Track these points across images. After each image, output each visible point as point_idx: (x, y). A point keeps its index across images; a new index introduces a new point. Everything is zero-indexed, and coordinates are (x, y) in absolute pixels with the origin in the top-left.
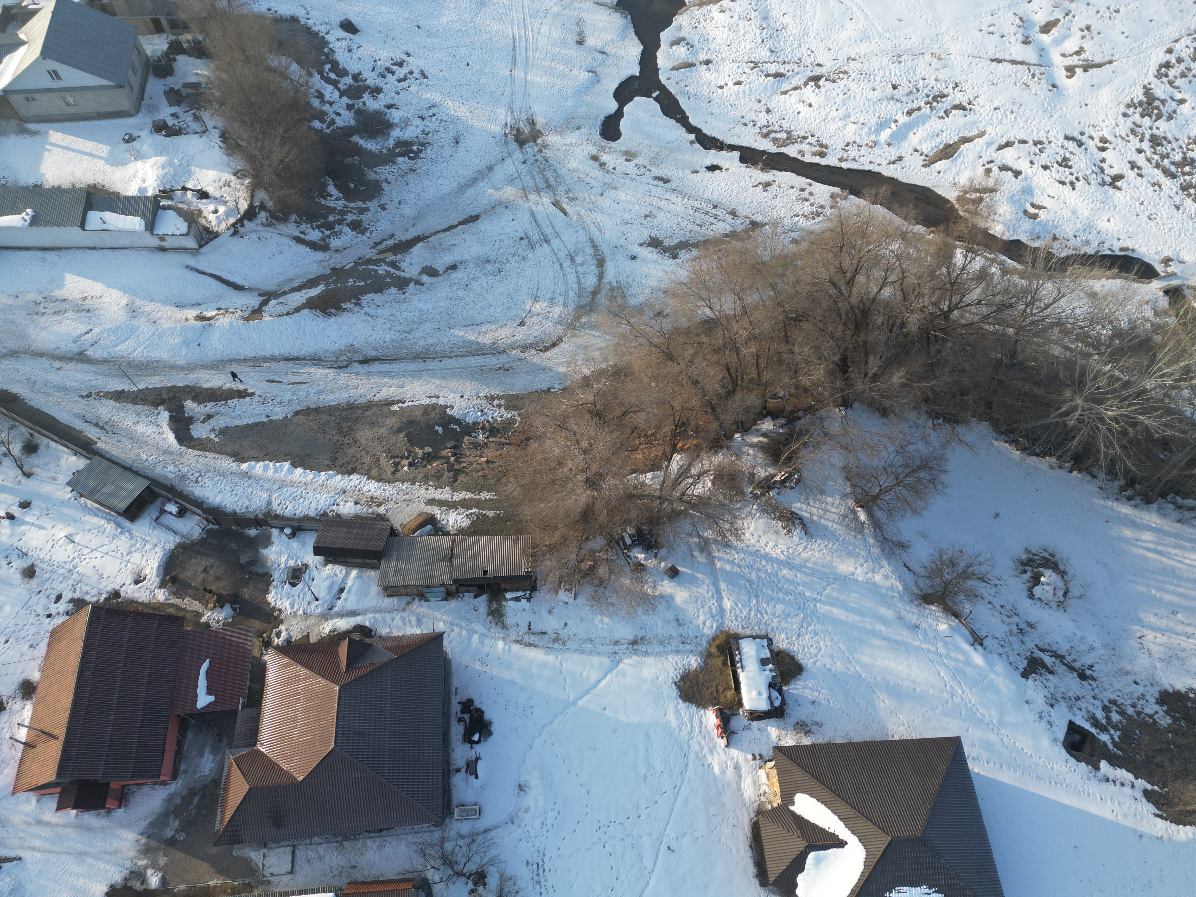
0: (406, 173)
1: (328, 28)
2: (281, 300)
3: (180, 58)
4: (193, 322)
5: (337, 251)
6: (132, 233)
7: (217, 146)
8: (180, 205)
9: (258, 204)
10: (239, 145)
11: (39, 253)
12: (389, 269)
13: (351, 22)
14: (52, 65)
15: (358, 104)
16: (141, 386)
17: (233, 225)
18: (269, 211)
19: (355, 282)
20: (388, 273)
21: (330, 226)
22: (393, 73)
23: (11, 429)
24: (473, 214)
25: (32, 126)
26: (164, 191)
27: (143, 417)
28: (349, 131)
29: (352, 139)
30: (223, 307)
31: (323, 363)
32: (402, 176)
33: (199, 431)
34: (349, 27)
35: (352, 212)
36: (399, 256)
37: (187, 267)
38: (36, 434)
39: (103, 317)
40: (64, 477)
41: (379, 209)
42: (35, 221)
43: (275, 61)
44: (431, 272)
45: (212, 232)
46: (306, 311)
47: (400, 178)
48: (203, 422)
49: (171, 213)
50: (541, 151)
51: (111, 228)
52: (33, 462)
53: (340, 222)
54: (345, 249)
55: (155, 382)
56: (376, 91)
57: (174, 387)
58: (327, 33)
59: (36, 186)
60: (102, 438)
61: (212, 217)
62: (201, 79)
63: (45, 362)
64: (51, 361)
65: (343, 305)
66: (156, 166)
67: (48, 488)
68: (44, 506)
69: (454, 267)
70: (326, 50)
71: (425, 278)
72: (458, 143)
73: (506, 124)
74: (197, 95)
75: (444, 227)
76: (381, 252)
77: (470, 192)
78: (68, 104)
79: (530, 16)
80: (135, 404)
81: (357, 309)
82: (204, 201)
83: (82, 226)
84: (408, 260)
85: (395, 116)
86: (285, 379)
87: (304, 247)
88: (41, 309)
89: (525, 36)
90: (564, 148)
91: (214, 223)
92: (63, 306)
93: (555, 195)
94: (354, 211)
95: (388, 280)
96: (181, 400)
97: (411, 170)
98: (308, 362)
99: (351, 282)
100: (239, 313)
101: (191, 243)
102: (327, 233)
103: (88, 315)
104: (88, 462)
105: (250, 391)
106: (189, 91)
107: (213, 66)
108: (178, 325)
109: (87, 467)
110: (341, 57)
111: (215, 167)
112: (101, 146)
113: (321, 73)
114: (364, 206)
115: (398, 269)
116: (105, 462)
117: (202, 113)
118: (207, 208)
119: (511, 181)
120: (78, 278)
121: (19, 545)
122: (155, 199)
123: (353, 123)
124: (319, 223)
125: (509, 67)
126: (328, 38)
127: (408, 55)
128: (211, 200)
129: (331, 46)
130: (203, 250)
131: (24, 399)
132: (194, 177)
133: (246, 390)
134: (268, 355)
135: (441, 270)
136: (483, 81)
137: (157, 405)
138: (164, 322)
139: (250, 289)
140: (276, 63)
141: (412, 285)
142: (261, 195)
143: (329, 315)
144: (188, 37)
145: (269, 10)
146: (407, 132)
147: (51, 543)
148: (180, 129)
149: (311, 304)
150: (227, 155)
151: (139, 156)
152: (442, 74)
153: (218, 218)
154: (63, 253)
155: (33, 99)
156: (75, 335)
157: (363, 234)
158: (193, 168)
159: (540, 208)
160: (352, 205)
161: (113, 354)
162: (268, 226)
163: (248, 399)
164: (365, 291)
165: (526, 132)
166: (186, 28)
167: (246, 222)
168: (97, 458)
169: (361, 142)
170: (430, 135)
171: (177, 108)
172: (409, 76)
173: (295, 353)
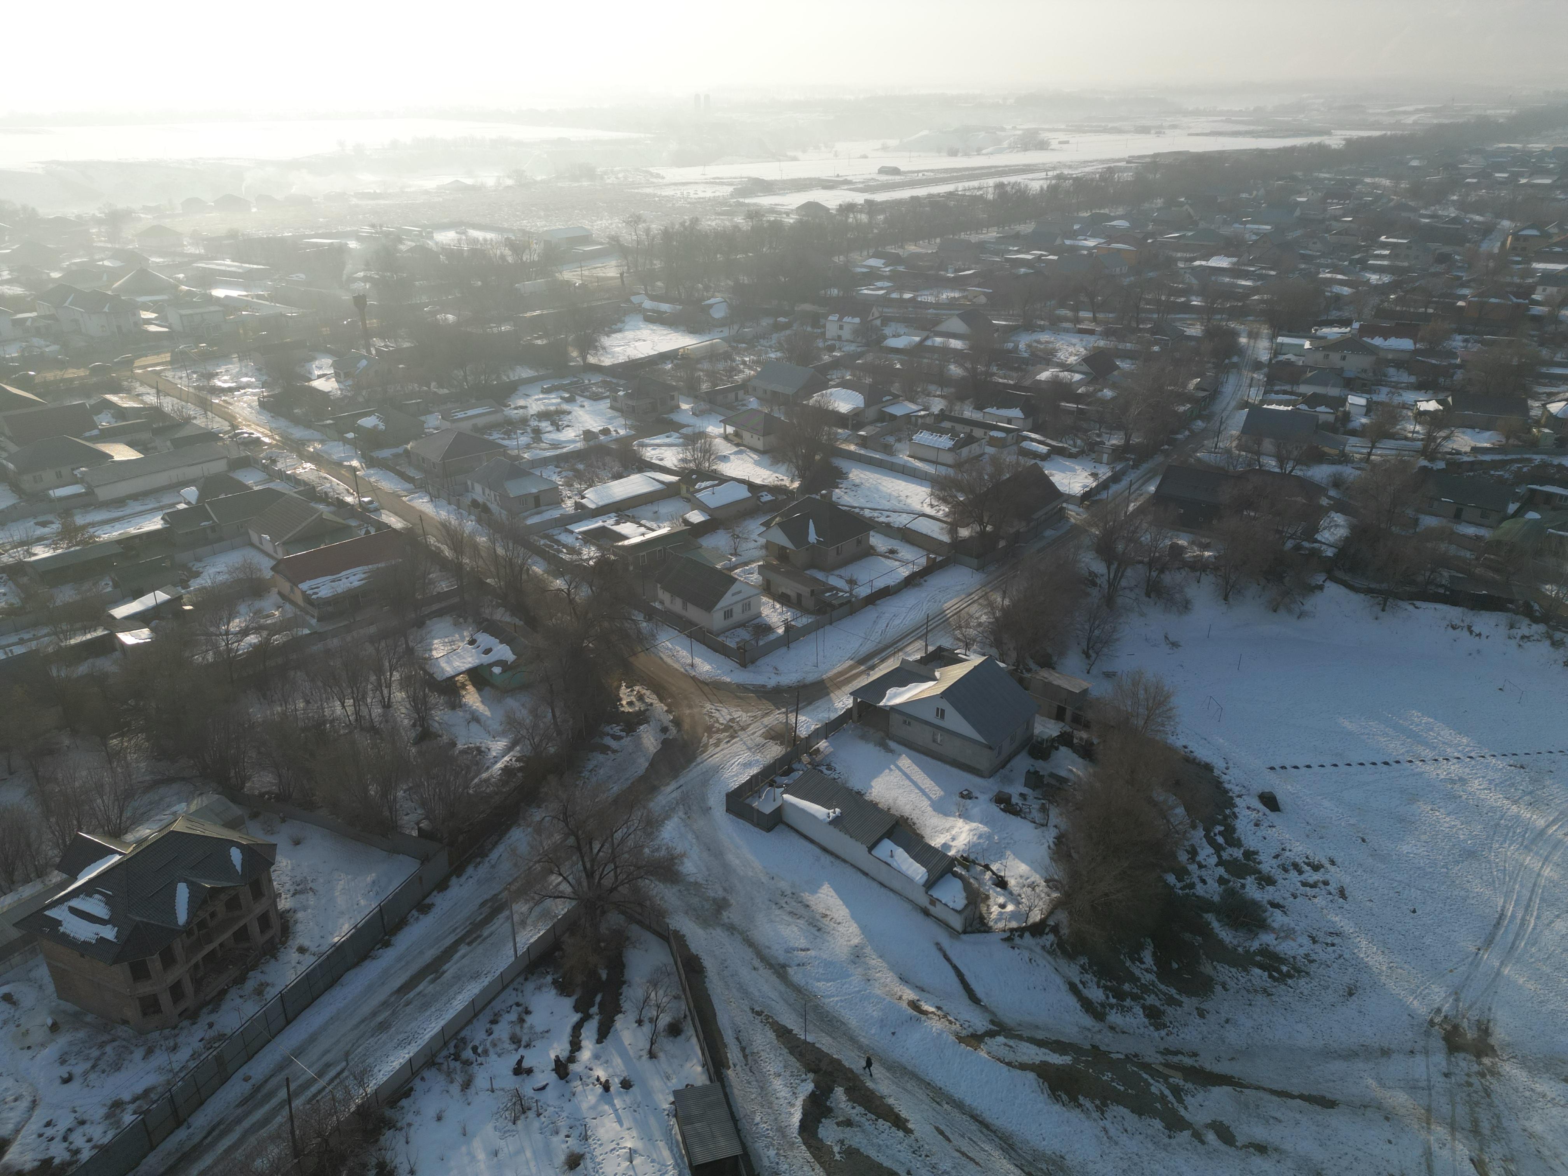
0: (1256, 991)
1: (1244, 791)
2: (1011, 1043)
3: (1063, 749)
4: (904, 1005)
5: (1112, 1028)
6: (910, 880)
7: (1046, 845)
8: (972, 880)
9: (1052, 924)
10: (1070, 856)
11: (818, 851)
12: (1167, 1092)
13: (1275, 798)
14: (945, 705)
15: (1235, 883)
16: (810, 1039)
17: (1012, 930)
18: (1060, 938)
19: (1113, 1080)
20: (1163, 1097)
21: (1120, 996)
22: (1301, 872)
23: (675, 998)
24: (1329, 1096)
25: (892, 744)
26: (965, 859)
27: (788, 1073)
28: (1207, 905)
29: (1205, 916)
30: (944, 1008)
31: (1013, 1154)
32: (1248, 991)
33: (829, 1132)
34: (1270, 801)
35: (1157, 995)
36: (1189, 1086)
37: (937, 944)
38: (689, 1018)
39: (827, 944)
40: (676, 1083)
41: (1195, 1012)
42: (835, 822)
43: (1160, 795)
44: (1226, 1135)
45: (985, 925)
46: (1031, 1076)
47: (1244, 992)
48: (838, 1124)
49: (958, 884)
50: (1483, 1075)
51: (894, 865)
52: (667, 1045)
53: (1135, 998)
54: (1124, 1033)
55: (825, 1043)
56: (1267, 881)
57: (839, 1062)
58: (1240, 796)
59: (858, 793)
60: (738, 1067)
61: (995, 909)
62: (1072, 777)
63: (749, 953)
64: (755, 957)
65: (1081, 1099)
66: (974, 832)
67: (656, 1083)
68: (639, 1098)
69: (1262, 1149)
70: (1228, 812)
71: (1211, 1137)
72: (1351, 994)
73: (1439, 1010)
74: (1059, 789)
75: (1275, 1087)
76: (1167, 1065)
77: (1337, 1066)
78: (934, 741)
79: (1542, 900)
80: (791, 1053)
81: (1096, 1115)
82: (999, 889)
83: (871, 849)
84: (1200, 1097)
85: (1278, 919)
86: (957, 1141)
87: (1075, 1000)
88: (782, 902)
89: (1523, 919)
90: (1527, 1094)
91: (993, 916)
92: (801, 910)
93: (1481, 1150)
94: (1161, 996)
95: (1158, 1105)
96: (834, 1082)
97: (1265, 991)
98: (996, 1140)
99: (1107, 1076)
100: (957, 1027)
101: (957, 923)
102: (1113, 1001)
103: (817, 933)
104: (708, 1083)
105: (910, 1126)
106: (1053, 782)
107: (1091, 771)
108: (888, 999)
109: (703, 1088)
110: (1243, 826)
111: (1031, 863)
112: (937, 788)
113: (1207, 831)
114: (1178, 997)
115: (1180, 1101)
116: (721, 1096)
117: (1051, 807)
118: (997, 898)
119: (1412, 1087)
120: (833, 893)
121: (591, 1123)
122: (953, 861)
123: (1216, 898)
124: (1109, 983)
125: (1479, 943)
126: (1237, 801)
127: (1333, 863)
128: (1006, 893)
129: (1236, 810)
130: (965, 937)
131: (706, 977)
132: (1004, 862)
133: (907, 1121)
134: (956, 1096)
135: (1241, 1140)
136: (1428, 940)
137: (810, 1070)
138: (877, 985)
139: (985, 1009)
140: (1161, 798)
141: (1187, 1134)
142: (1062, 916)
143: (1057, 1099)
144: (1084, 735)
145: (1185, 747)
146: (1284, 945)
147: (613, 1145)
148: (1021, 810)
149: (1042, 1071)
150: (1051, 858)
151: (965, 816)
152: (1369, 904)
153: (1001, 914)
154: (837, 862)
155: (909, 724)
156: (791, 945)
157: (1157, 1029)
158: (1008, 853)
159: (1445, 1153)
160: (1162, 987)
161: (809, 987)
162: (1048, 952)
163: (901, 1134)
164: (1120, 1099)
165: (1469, 1036)
166: (1087, 726)
167: (1027, 935)
168: (718, 1084)
169: (1215, 925)
170: (1314, 965)
171: (1031, 791)
172: (1321, 885)
173: (988, 1117)
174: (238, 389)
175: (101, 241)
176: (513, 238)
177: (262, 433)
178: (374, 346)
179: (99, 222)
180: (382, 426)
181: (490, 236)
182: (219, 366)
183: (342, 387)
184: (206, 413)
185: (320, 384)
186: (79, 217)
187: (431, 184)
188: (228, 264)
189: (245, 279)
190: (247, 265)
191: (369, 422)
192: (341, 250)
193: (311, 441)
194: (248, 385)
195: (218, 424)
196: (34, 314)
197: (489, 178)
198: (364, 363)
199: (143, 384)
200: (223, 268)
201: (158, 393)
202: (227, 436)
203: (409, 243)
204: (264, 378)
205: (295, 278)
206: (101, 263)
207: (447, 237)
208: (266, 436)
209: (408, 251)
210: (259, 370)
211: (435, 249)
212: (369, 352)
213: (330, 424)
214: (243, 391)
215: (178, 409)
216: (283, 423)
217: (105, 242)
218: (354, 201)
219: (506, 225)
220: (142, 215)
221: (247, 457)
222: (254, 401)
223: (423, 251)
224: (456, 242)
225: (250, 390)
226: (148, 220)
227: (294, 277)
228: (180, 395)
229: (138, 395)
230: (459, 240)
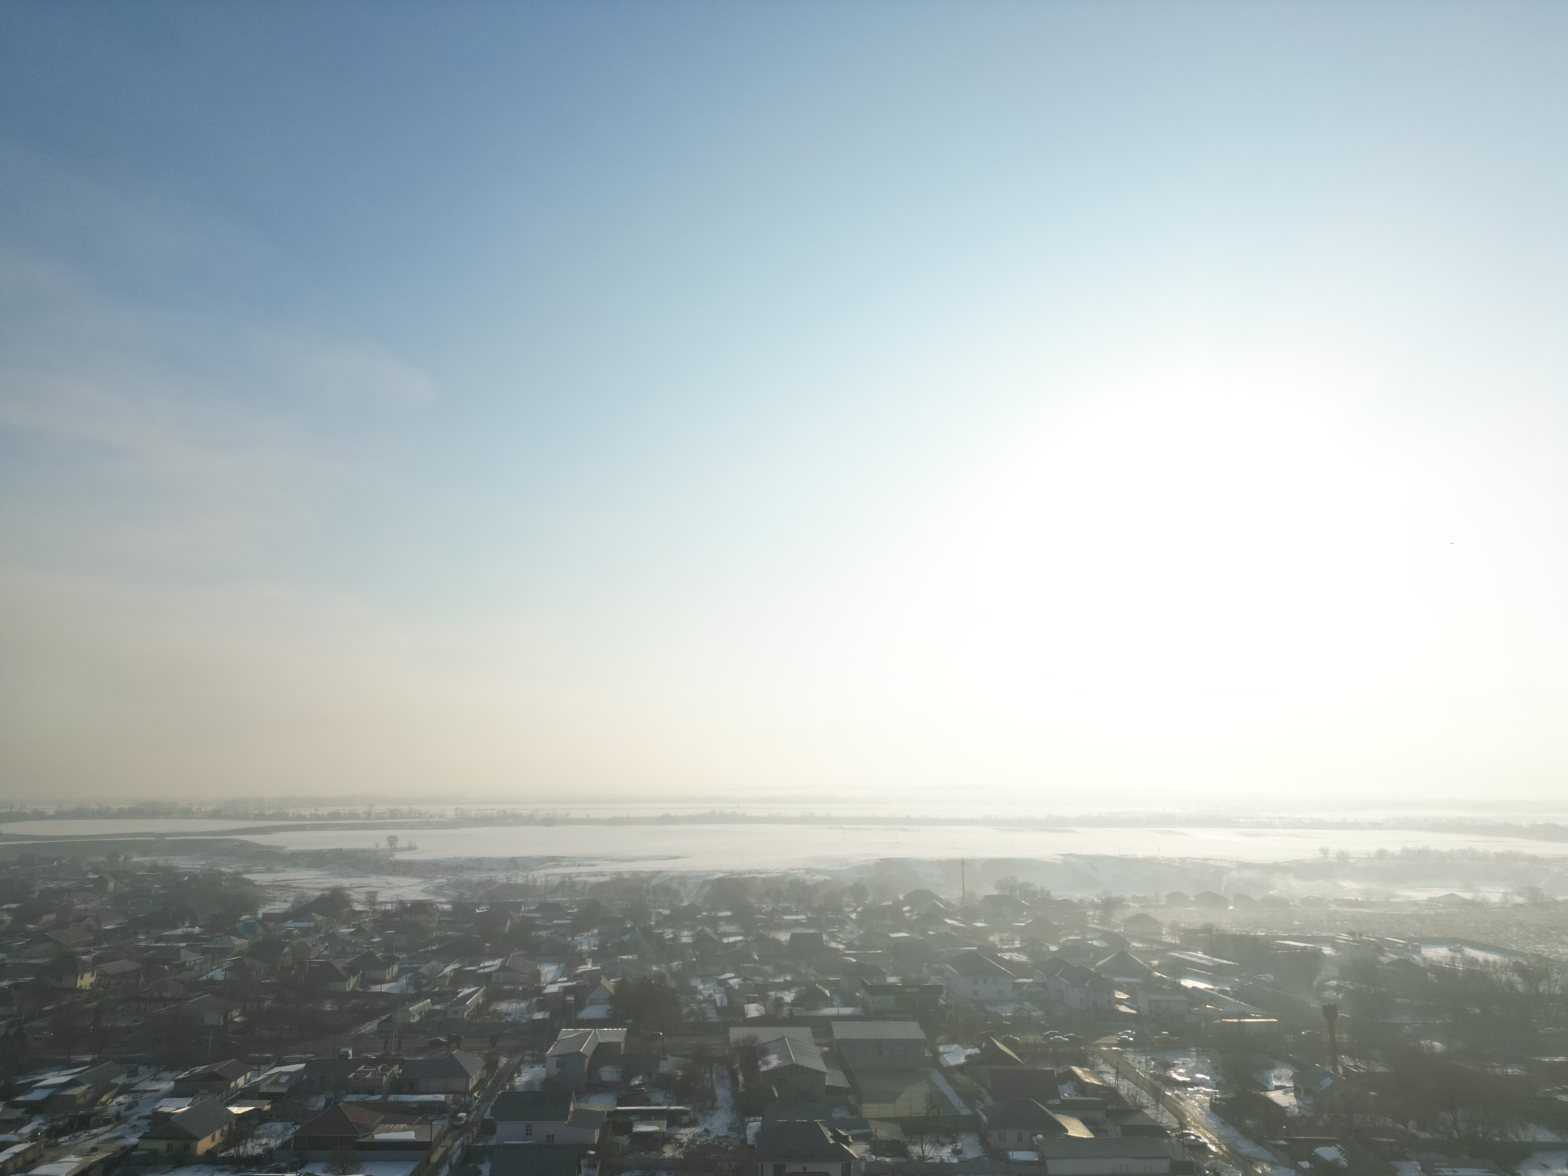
174: (1192, 1084)
175: (1094, 923)
176: (1525, 963)
177: (1209, 1139)
178: (1342, 1064)
179: (1096, 906)
180: (1343, 1162)
181: (1492, 957)
182: (1177, 1058)
183: (1301, 1104)
184: (1157, 1104)
185: (1276, 1096)
186: (1081, 901)
187: (1421, 895)
188: (1199, 956)
189: (1214, 973)
190: (1217, 960)
191: (1328, 1153)
192: (1316, 955)
193: (1260, 1160)
194: (1202, 1083)
195: (1167, 1119)
196: (1031, 980)
197: (1494, 895)
198: (1328, 1082)
199: (1106, 1061)
200: (1194, 959)
201: (1118, 1073)
202: (1174, 1134)
203: (1392, 956)
204: (1219, 1078)
205: (1263, 979)
206: (1090, 942)
207: (1438, 954)
208: (1213, 1143)
209: (1389, 964)
210: (1215, 1068)
211: (1421, 963)
212: (1335, 1070)
213: (1283, 1146)
214: (1196, 1088)
215: (1133, 1095)
216: (1232, 1132)
217: (1097, 924)
218: (1333, 907)
219: (1514, 947)
220: (1131, 904)
221: (1191, 1163)
222: (1206, 1101)
223: (1406, 965)
224: (1448, 960)
225: (1204, 1089)
226: (1135, 908)
227: (1262, 977)
228: (1137, 1081)
229: (1100, 1072)
230: (1453, 959)
